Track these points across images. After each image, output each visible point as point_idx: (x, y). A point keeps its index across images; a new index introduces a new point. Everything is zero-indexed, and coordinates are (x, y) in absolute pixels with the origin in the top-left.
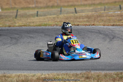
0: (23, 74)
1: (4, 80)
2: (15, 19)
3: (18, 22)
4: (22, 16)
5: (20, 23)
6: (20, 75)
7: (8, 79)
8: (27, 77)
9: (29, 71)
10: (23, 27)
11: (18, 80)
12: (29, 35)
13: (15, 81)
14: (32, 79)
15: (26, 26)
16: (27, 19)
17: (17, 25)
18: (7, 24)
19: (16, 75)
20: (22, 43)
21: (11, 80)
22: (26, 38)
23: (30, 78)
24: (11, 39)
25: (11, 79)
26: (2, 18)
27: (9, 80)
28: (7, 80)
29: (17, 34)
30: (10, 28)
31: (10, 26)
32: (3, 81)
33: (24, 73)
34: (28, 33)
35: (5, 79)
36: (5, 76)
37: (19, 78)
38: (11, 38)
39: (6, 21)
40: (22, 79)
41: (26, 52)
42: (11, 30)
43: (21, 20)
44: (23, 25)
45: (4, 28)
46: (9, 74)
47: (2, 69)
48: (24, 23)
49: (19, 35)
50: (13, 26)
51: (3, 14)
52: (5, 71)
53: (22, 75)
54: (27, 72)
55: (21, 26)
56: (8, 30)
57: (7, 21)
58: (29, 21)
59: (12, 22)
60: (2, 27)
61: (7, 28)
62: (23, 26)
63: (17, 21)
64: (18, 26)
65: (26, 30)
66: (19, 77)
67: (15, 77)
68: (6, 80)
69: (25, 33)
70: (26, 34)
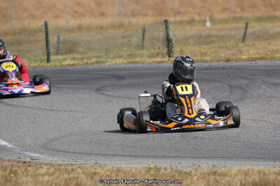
0: (256, 168)
1: (214, 181)
2: (241, 44)
3: (247, 51)
4: (258, 37)
5: (251, 52)
6: (250, 172)
7: (221, 180)
8: (265, 174)
9: (270, 163)
10: (258, 61)
11: (244, 182)
12: (271, 80)
13: (236, 183)
14: (276, 179)
15: (266, 59)
16: (269, 44)
17: (245, 57)
18: (223, 56)
19: (240, 171)
20: (255, 99)
21: (229, 182)
22: (265, 87)
23: (272, 177)
24: (230, 90)
25: (229, 179)
26: (212, 42)
27: (223, 181)
28: (220, 182)
29: (244, 78)
30: (229, 64)
31: (228, 60)
32: (211, 183)
33: (258, 165)
34: (269, 75)
35: (215, 179)
36: (215, 173)
37: (248, 177)
38: (229, 85)
39: (219, 48)
40: (253, 181)
41: (265, 119)
42: (231, 68)
43: (253, 45)
44: (259, 56)
45: (214, 64)
46: (223, 169)
47: (210, 157)
48: (261, 52)
49: (248, 79)
50: (237, 60)
51: (214, 32)
52: (216, 163)
53: (253, 170)
54: (265, 163)
55: (255, 59)
56: (223, 68)
57: (222, 47)
58: (273, 47)
59: (234, 51)
60: (211, 61)
61: (222, 64)
62: (259, 59)
63: (246, 48)
64: (248, 60)
65: (265, 68)
66: (246, 175)
67: (236, 175)
68: (217, 182)
69: (263, 75)
70: (264, 77)
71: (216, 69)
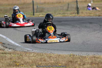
71: (95, 19)
